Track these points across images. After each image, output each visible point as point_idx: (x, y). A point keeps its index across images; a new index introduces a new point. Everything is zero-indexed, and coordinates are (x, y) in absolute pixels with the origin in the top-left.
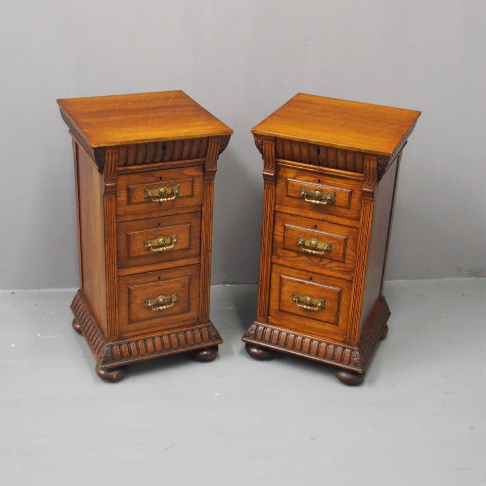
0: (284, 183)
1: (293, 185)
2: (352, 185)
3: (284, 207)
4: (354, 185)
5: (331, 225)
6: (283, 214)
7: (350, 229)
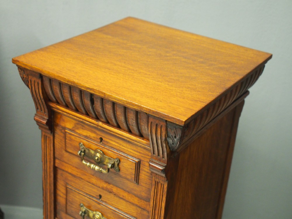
0: (62, 135)
1: (71, 140)
2: (140, 153)
3: (64, 164)
4: (143, 154)
5: (117, 199)
6: (64, 172)
7: (140, 210)
